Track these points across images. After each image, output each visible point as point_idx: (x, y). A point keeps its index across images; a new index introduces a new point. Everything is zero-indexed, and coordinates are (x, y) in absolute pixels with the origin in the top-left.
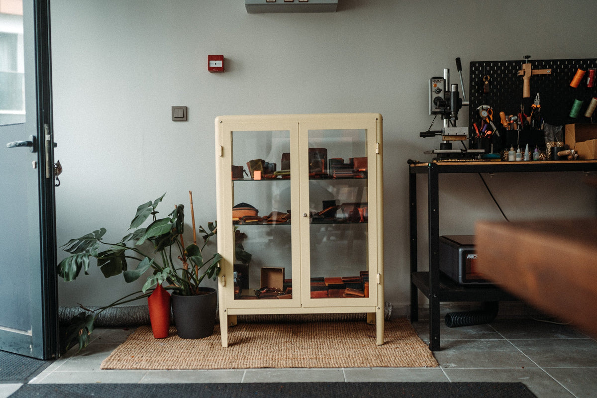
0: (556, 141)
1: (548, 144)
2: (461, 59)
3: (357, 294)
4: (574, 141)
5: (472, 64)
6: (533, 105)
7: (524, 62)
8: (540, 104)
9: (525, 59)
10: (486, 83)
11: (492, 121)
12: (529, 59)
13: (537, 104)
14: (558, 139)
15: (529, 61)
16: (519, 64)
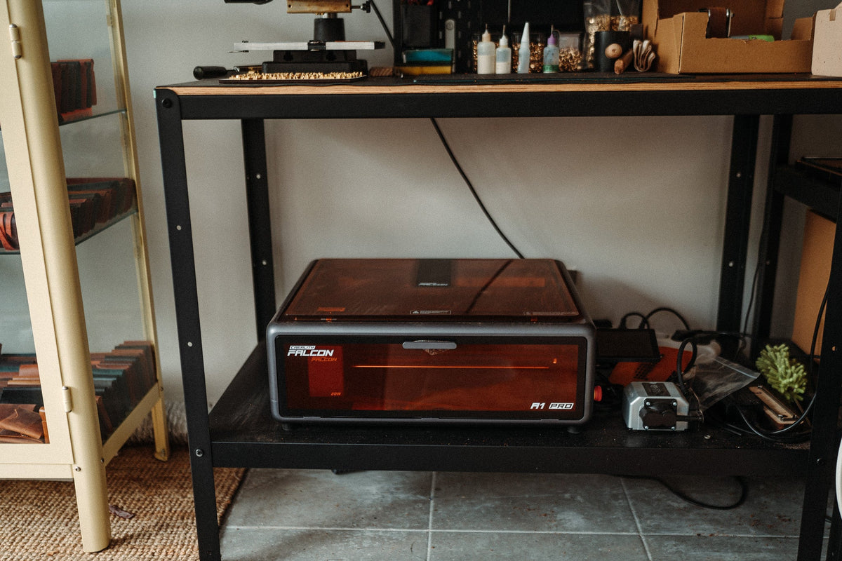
0: (614, 13)
1: (592, 21)
3: (28, 433)
4: (656, 15)
14: (623, 6)
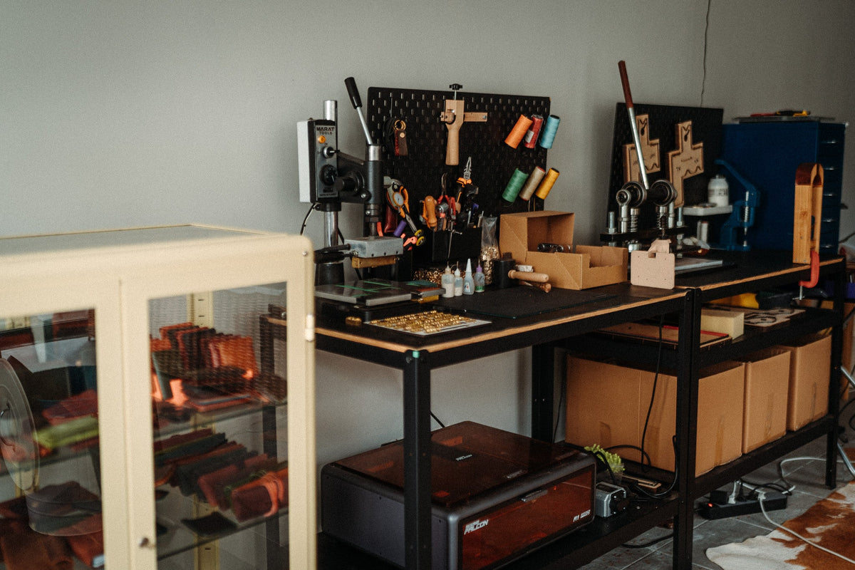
1: (486, 253)
2: (356, 80)
5: (373, 92)
6: (460, 179)
7: (449, 96)
8: (471, 178)
9: (451, 90)
10: (402, 135)
11: (408, 214)
12: (460, 90)
13: (466, 180)
15: (460, 96)
16: (441, 97)
